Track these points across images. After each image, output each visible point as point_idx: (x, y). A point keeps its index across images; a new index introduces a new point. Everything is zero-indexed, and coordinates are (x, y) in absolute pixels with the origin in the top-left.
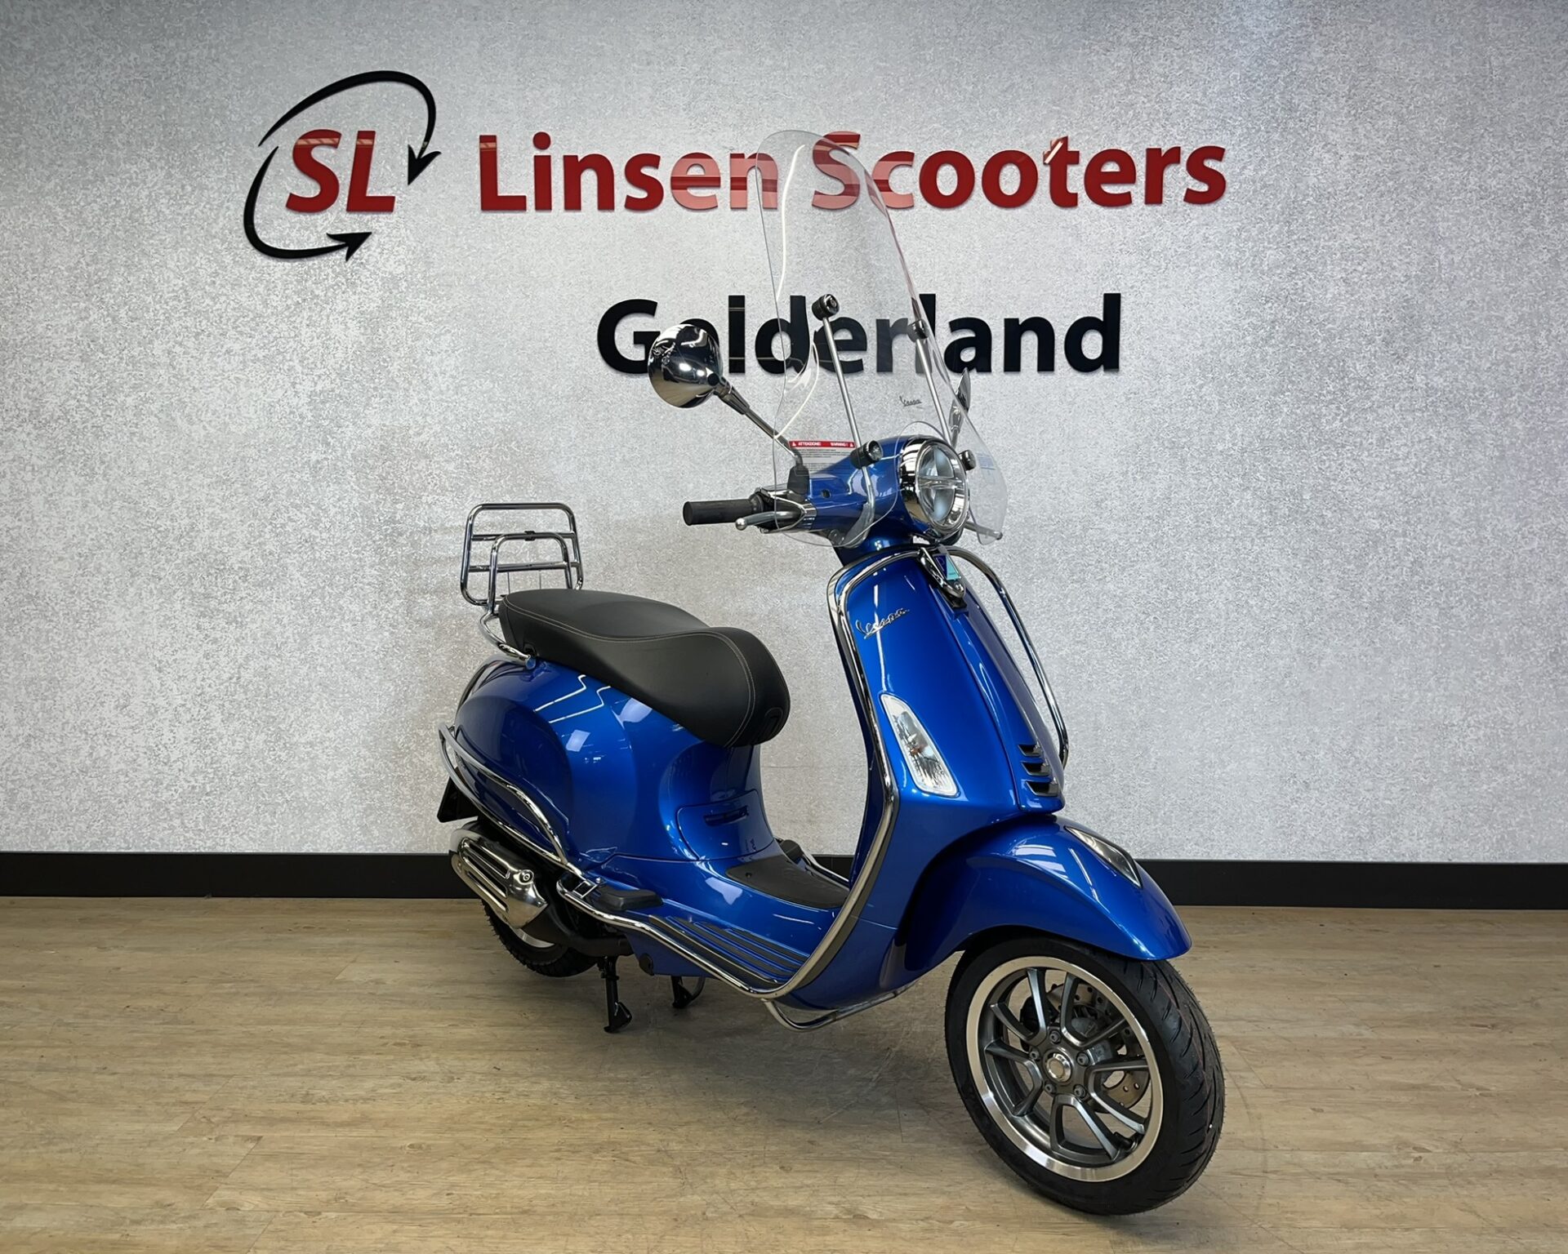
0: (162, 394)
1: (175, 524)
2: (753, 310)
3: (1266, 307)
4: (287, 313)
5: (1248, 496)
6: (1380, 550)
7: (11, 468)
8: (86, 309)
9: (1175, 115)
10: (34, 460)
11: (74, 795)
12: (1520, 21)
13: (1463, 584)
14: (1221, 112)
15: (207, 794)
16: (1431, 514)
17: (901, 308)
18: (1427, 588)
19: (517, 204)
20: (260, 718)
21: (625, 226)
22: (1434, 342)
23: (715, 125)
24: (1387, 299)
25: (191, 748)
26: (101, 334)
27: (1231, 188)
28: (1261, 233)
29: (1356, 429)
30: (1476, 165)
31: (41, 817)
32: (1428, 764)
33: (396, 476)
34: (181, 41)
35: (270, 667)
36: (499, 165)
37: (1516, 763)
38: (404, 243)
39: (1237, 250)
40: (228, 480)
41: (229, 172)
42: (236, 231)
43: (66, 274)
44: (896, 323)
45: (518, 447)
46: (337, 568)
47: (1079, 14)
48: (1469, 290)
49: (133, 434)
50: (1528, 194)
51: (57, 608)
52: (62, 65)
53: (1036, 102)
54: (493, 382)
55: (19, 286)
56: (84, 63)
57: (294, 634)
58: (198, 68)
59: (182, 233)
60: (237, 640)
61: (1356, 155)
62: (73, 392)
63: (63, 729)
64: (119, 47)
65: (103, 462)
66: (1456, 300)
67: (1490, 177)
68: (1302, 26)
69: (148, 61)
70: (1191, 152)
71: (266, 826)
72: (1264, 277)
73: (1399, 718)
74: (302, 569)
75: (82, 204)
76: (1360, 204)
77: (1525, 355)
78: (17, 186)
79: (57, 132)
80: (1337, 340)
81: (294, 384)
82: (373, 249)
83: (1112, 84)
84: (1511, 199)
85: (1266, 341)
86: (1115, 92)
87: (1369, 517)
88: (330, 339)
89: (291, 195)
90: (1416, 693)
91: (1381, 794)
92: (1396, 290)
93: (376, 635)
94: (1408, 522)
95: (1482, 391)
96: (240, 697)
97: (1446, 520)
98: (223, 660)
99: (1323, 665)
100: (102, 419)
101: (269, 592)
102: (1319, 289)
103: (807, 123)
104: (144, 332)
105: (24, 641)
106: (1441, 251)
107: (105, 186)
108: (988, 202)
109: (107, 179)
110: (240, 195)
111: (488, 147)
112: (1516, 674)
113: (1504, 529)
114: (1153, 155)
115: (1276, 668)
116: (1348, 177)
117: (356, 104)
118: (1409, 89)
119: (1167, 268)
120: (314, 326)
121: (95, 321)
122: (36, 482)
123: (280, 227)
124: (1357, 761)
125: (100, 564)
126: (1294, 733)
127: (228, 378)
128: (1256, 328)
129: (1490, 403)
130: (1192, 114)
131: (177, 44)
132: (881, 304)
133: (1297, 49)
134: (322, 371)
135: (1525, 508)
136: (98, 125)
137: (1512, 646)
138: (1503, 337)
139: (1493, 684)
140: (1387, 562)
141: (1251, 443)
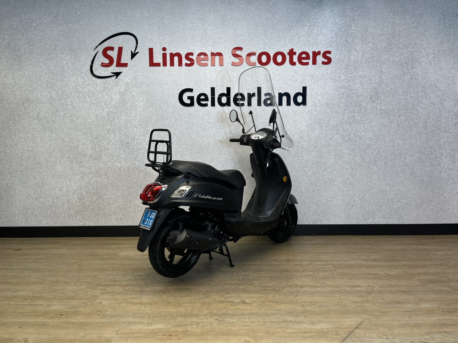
0: (70, 112)
1: (74, 144)
2: (217, 91)
3: (342, 90)
4: (101, 92)
5: (338, 135)
6: (370, 148)
7: (32, 131)
8: (50, 91)
9: (319, 43)
10: (38, 129)
11: (48, 212)
12: (403, 19)
13: (389, 157)
14: (330, 42)
15: (82, 211)
16: (382, 140)
17: (254, 90)
18: (381, 158)
19: (158, 65)
20: (95, 193)
21: (185, 70)
22: (382, 98)
23: (207, 45)
24: (371, 88)
25: (78, 200)
26: (54, 97)
27: (333, 61)
28: (340, 72)
29: (364, 119)
30: (392, 55)
31: (40, 218)
32: (382, 200)
33: (129, 132)
34: (74, 24)
35: (98, 180)
36: (154, 55)
37: (403, 200)
38: (130, 74)
39: (335, 76)
40: (86, 133)
41: (86, 57)
42: (88, 72)
43: (45, 82)
44: (252, 94)
45: (159, 125)
46: (114, 155)
47: (296, 19)
48: (390, 85)
49: (63, 122)
50: (405, 62)
51: (44, 165)
52: (44, 30)
53: (286, 40)
54: (153, 109)
55: (33, 85)
56: (49, 29)
57: (103, 171)
58: (78, 31)
59: (74, 72)
60: (89, 173)
61: (363, 53)
62: (47, 112)
63: (46, 196)
64: (58, 26)
65: (55, 129)
66: (387, 88)
67: (396, 58)
68: (350, 21)
69: (65, 29)
70: (323, 52)
72: (341, 82)
73: (375, 189)
74: (105, 155)
75: (49, 65)
76: (364, 65)
77: (404, 101)
78: (32, 60)
79: (42, 47)
80: (359, 98)
81: (103, 110)
82: (122, 76)
83: (304, 36)
84: (401, 63)
85: (342, 98)
86: (305, 37)
87: (367, 141)
88: (112, 98)
89: (102, 63)
90: (379, 183)
91: (371, 208)
92: (373, 85)
93: (124, 172)
94: (376, 142)
95: (394, 110)
96: (90, 187)
97: (385, 141)
98: (86, 178)
99: (356, 177)
100: (55, 118)
101: (97, 161)
102: (354, 85)
103: (230, 45)
104: (65, 97)
105: (35, 174)
106: (383, 76)
107: (55, 60)
108: (274, 64)
109: (55, 59)
110: (89, 63)
111: (151, 51)
112: (403, 178)
113: (399, 143)
114: (314, 53)
115: (345, 177)
116: (361, 58)
117: (118, 40)
118: (376, 36)
119: (318, 80)
120: (108, 95)
121: (53, 94)
122: (38, 134)
123: (99, 71)
124: (365, 200)
125: (55, 155)
126: (350, 193)
127: (87, 108)
128: (339, 95)
129: (396, 113)
130: (323, 43)
131: (73, 25)
132: (248, 89)
133: (349, 27)
134: (110, 106)
135: (404, 138)
136: (53, 45)
137: (401, 171)
138: (399, 97)
139: (397, 181)
140: (371, 151)
141: (338, 123)
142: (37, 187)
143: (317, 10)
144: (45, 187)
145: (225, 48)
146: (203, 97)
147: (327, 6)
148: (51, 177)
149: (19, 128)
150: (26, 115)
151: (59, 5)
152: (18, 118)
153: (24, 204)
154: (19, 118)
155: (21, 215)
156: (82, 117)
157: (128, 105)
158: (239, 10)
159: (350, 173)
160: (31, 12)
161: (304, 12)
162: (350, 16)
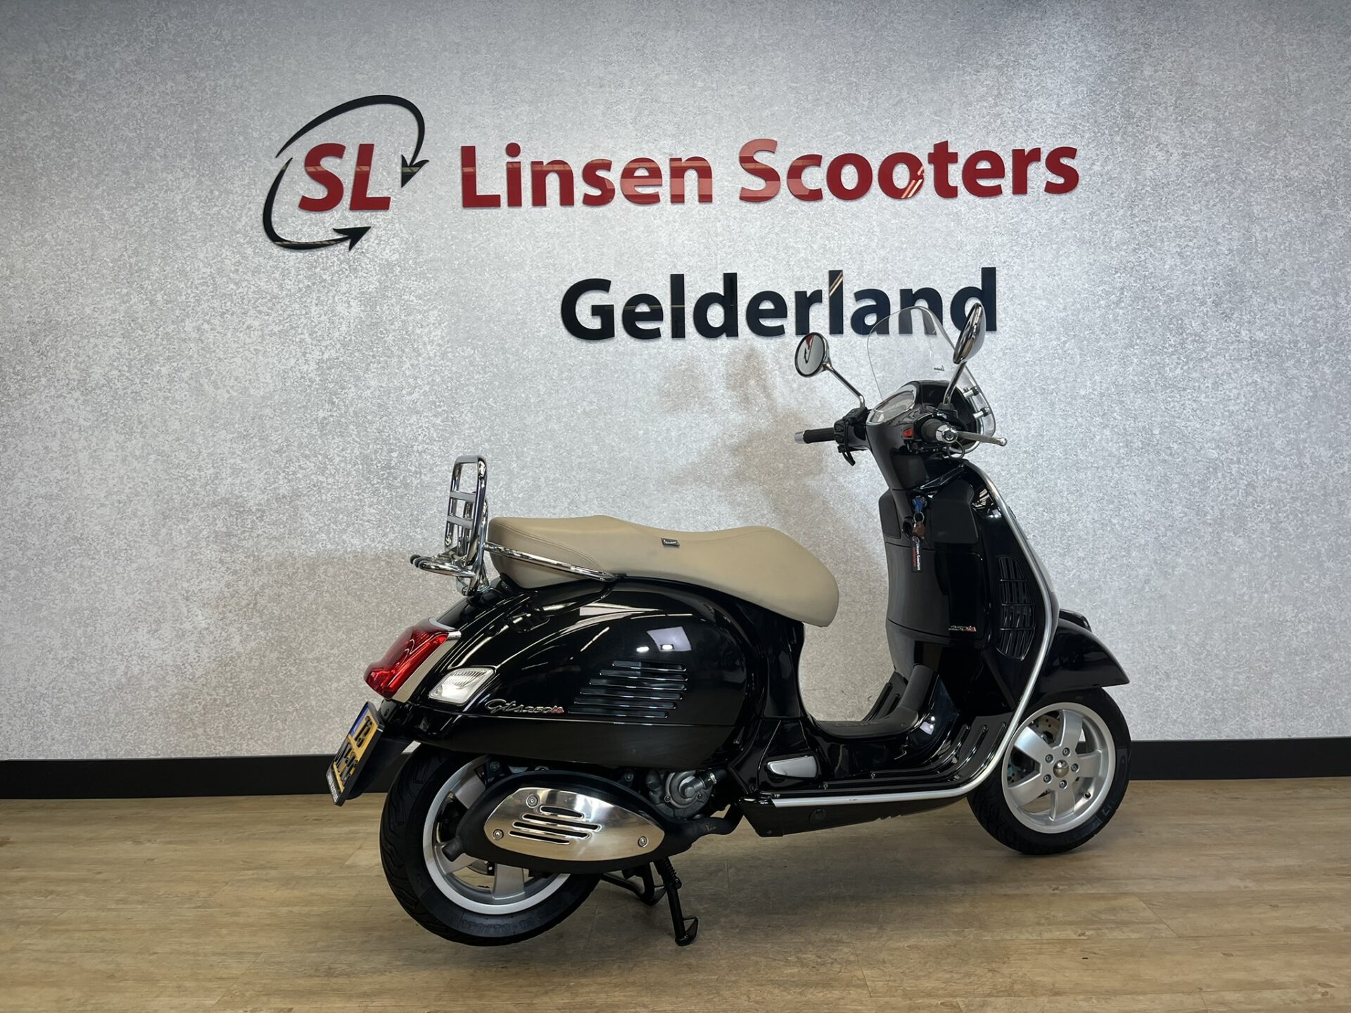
0: (192, 364)
1: (202, 473)
2: (691, 286)
3: (1116, 276)
4: (299, 295)
5: (1107, 432)
6: (1219, 475)
7: (61, 429)
8: (128, 294)
9: (1035, 123)
10: (81, 421)
11: (111, 709)
12: (1310, 44)
13: (1289, 503)
14: (1072, 119)
15: (227, 706)
17: (816, 282)
18: (1259, 506)
19: (493, 201)
20: (274, 639)
21: (583, 219)
22: (1255, 303)
23: (657, 135)
24: (1215, 268)
25: (213, 665)
26: (140, 315)
27: (1082, 181)
28: (1109, 216)
29: (1194, 375)
30: (1281, 159)
31: (83, 729)
32: (1268, 654)
33: (390, 429)
34: (210, 72)
35: (283, 594)
36: (477, 170)
37: (1341, 652)
38: (398, 235)
39: (1090, 230)
40: (247, 435)
41: (250, 179)
42: (256, 228)
43: (111, 265)
44: (812, 294)
45: (495, 403)
46: (340, 508)
47: (953, 43)
48: (1280, 260)
49: (167, 398)
50: (1324, 182)
51: (98, 547)
52: (110, 92)
53: (921, 114)
54: (474, 349)
55: (71, 276)
56: (127, 91)
57: (303, 565)
58: (225, 94)
59: (210, 230)
60: (255, 571)
61: (1183, 153)
62: (115, 364)
63: (102, 652)
64: (158, 78)
65: (140, 423)
66: (1270, 268)
67: (1292, 169)
68: (1135, 50)
69: (181, 88)
70: (1049, 152)
71: (278, 731)
72: (1113, 252)
73: (1242, 616)
74: (310, 509)
75: (125, 206)
76: (1189, 192)
77: (1329, 313)
78: (70, 192)
79: (105, 148)
80: (1176, 303)
81: (304, 354)
82: (372, 240)
83: (982, 98)
84: (1311, 186)
85: (1117, 304)
86: (985, 104)
87: (1209, 448)
88: (335, 316)
89: (303, 197)
90: (1255, 595)
91: (1230, 681)
92: (1222, 261)
93: (374, 565)
94: (1241, 452)
95: (1296, 342)
96: (256, 620)
97: (1273, 449)
98: (242, 589)
99: (1175, 573)
100: (140, 386)
101: (283, 530)
102: (1159, 261)
103: (734, 133)
104: (178, 312)
105: (70, 577)
106: (1256, 229)
107: (145, 192)
108: (884, 194)
109: (147, 186)
110: (261, 198)
111: (468, 155)
112: (1336, 577)
113: (1320, 456)
114: (1018, 155)
115: (1137, 576)
116: (1178, 170)
117: (358, 122)
118: (1224, 99)
119: (1033, 246)
120: (322, 305)
121: (135, 303)
122: (82, 440)
123: (293, 223)
124: (1209, 654)
125: (137, 509)
126: (1154, 631)
127: (249, 348)
128: (1108, 293)
129: (1302, 352)
130: (1049, 121)
131: (207, 74)
132: (799, 279)
133: (1132, 69)
134: (328, 342)
135: (1336, 438)
136: (140, 142)
137: (1331, 554)
138: (1310, 298)
139: (1318, 586)
140: (1226, 485)
141: (1108, 388)
142: (73, 622)
143: (1024, 14)
145: (717, 144)
146: (643, 308)
149: (17, 421)
150: (45, 375)
151: (165, 11)
152: (17, 386)
153: (31, 682)
154: (21, 386)
155: (18, 721)
156: (232, 380)
157: (390, 339)
158: (762, 19)
159: (1155, 561)
160: (69, 33)
161: (983, 21)
162: (1135, 34)
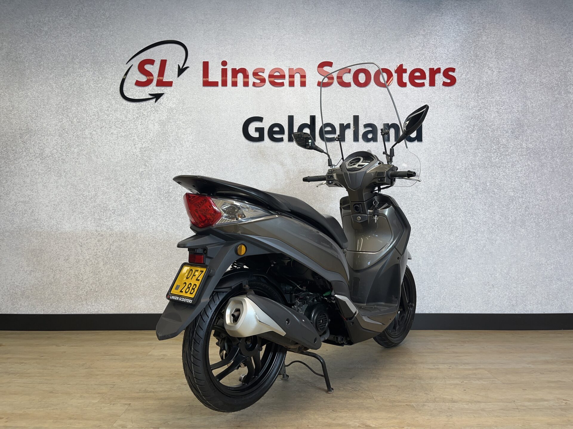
0: (87, 148)
1: (90, 194)
2: (296, 120)
3: (471, 120)
4: (133, 120)
5: (468, 184)
6: (514, 203)
7: (31, 174)
8: (62, 118)
9: (438, 57)
10: (40, 171)
11: (46, 293)
12: (550, 29)
13: (543, 215)
14: (453, 57)
15: (96, 292)
16: (531, 191)
17: (348, 120)
18: (531, 216)
19: (215, 84)
20: (117, 264)
21: (252, 92)
22: (528, 132)
23: (284, 59)
24: (512, 118)
25: (91, 275)
26: (67, 127)
27: (457, 81)
28: (468, 96)
29: (504, 161)
30: (538, 74)
31: (34, 301)
32: (535, 278)
33: (170, 177)
35: (122, 245)
36: (209, 71)
37: (565, 277)
38: (176, 97)
39: (461, 101)
40: (109, 178)
41: (115, 73)
42: (117, 93)
43: (55, 106)
44: (346, 125)
45: (214, 167)
46: (147, 209)
47: (405, 25)
48: (539, 115)
49: (76, 162)
50: (556, 84)
51: (44, 224)
52: (58, 36)
53: (392, 53)
54: (205, 144)
55: (38, 110)
56: (65, 35)
57: (131, 233)
58: (106, 38)
59: (97, 93)
60: (110, 235)
61: (499, 71)
62: (55, 147)
63: (44, 268)
64: (78, 30)
65: (65, 172)
66: (535, 118)
67: (543, 79)
69: (88, 35)
70: (444, 69)
71: (118, 303)
72: (470, 110)
73: (524, 262)
74: (135, 209)
75: (62, 82)
76: (501, 87)
77: (558, 137)
78: (39, 76)
79: (55, 58)
80: (496, 132)
81: (134, 145)
82: (164, 99)
83: (417, 47)
84: (551, 86)
85: (472, 132)
86: (418, 50)
87: (510, 191)
88: (148, 129)
89: (137, 81)
90: (529, 253)
91: (519, 289)
92: (515, 115)
93: (161, 233)
94: (523, 193)
95: (545, 149)
96: (110, 256)
97: (536, 192)
98: (105, 243)
99: (496, 243)
100: (65, 157)
101: (123, 218)
102: (489, 115)
103: (315, 59)
104: (82, 127)
105: (31, 236)
106: (528, 102)
107: (71, 76)
108: (376, 85)
109: (72, 74)
110: (119, 81)
111: (206, 65)
113: (555, 196)
114: (431, 70)
115: (480, 244)
116: (497, 78)
117: (161, 50)
118: (515, 50)
119: (437, 107)
120: (143, 125)
121: (65, 123)
122: (40, 179)
123: (132, 91)
124: (510, 277)
125: (61, 208)
126: (488, 267)
127: (112, 142)
128: (468, 127)
129: (548, 153)
130: (444, 57)
131: (99, 30)
132: (341, 119)
133: (478, 37)
134: (145, 140)
135: (562, 188)
136: (69, 56)
137: (561, 236)
138: (551, 131)
139: (555, 250)
140: (517, 207)
141: (468, 166)
142: (32, 255)
143: (434, 14)
144: (43, 255)
145: (308, 63)
146: (276, 129)
147: (448, 10)
148: (54, 241)
149: (12, 170)
150: (25, 151)
151: (82, 4)
152: (13, 155)
153: (13, 280)
154: (15, 156)
156: (104, 155)
157: (171, 139)
158: (327, 13)
159: (488, 238)
160: (42, 12)
161: (417, 16)
162: (479, 23)
